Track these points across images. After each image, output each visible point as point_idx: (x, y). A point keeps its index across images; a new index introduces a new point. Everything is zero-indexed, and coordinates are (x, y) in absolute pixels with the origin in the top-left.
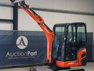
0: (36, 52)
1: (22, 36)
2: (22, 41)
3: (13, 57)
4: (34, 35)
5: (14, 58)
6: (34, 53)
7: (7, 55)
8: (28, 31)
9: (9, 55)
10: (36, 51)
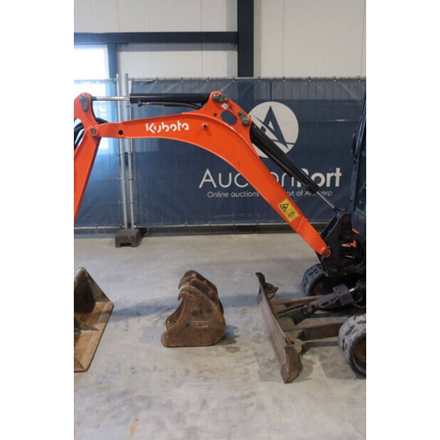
0: (338, 174)
1: (271, 100)
2: (270, 125)
3: (229, 190)
4: (329, 97)
5: (235, 195)
6: (329, 175)
7: (204, 180)
8: (299, 80)
9: (212, 180)
10: (338, 170)
